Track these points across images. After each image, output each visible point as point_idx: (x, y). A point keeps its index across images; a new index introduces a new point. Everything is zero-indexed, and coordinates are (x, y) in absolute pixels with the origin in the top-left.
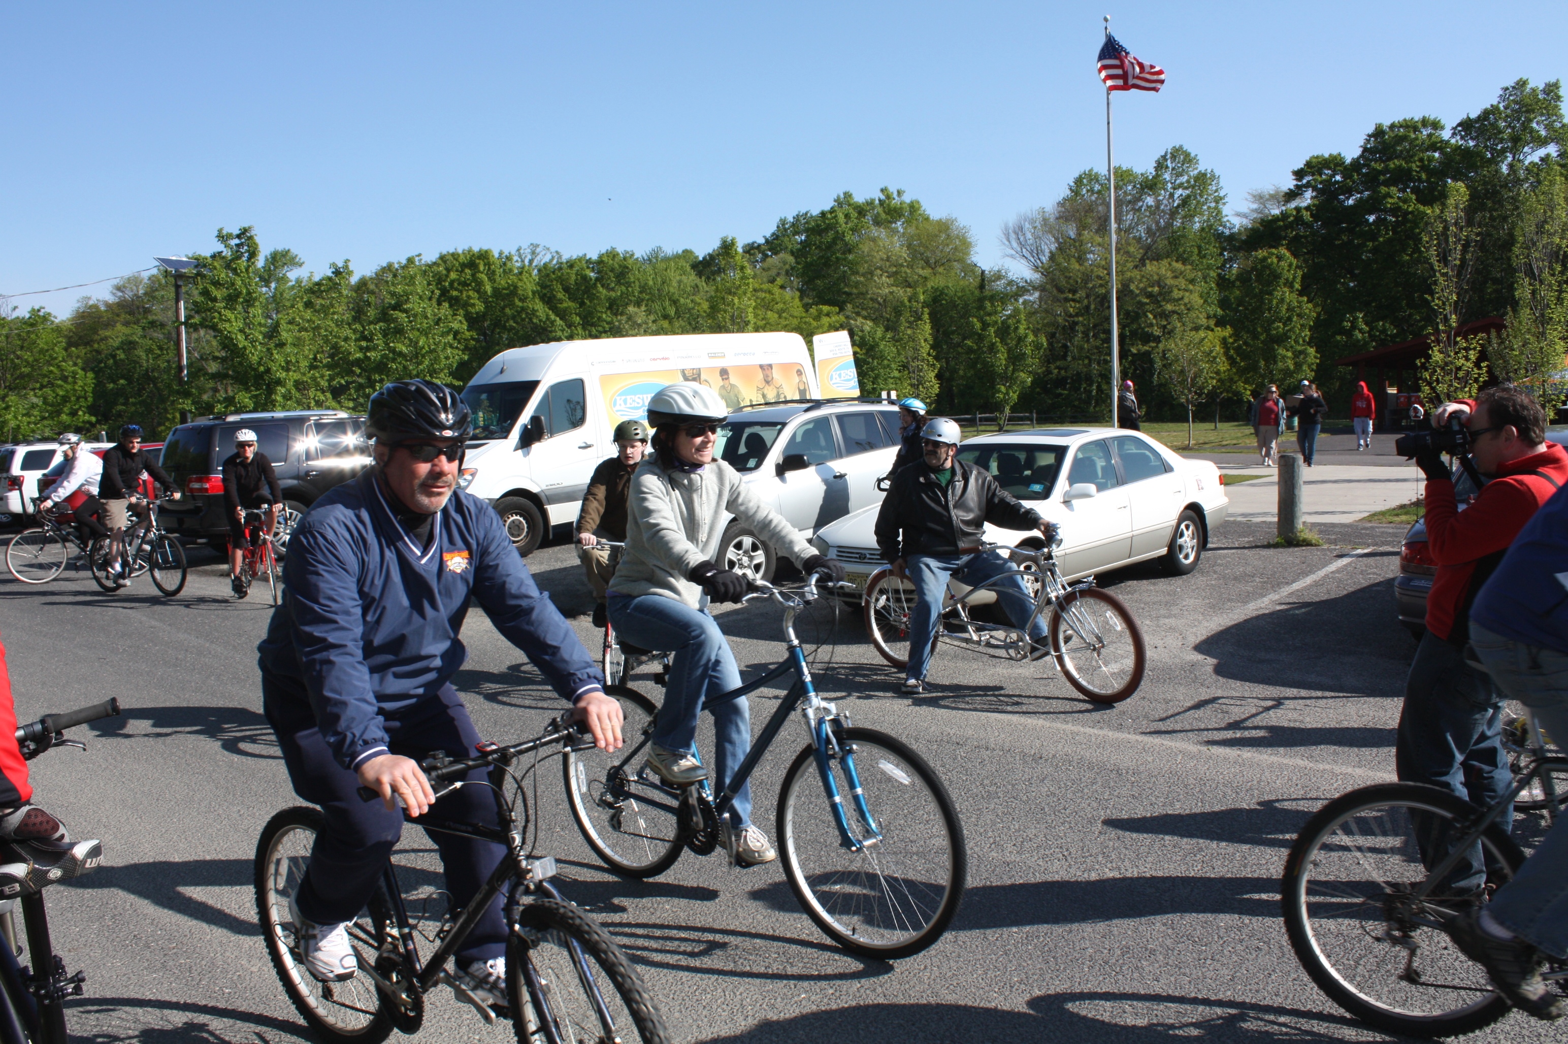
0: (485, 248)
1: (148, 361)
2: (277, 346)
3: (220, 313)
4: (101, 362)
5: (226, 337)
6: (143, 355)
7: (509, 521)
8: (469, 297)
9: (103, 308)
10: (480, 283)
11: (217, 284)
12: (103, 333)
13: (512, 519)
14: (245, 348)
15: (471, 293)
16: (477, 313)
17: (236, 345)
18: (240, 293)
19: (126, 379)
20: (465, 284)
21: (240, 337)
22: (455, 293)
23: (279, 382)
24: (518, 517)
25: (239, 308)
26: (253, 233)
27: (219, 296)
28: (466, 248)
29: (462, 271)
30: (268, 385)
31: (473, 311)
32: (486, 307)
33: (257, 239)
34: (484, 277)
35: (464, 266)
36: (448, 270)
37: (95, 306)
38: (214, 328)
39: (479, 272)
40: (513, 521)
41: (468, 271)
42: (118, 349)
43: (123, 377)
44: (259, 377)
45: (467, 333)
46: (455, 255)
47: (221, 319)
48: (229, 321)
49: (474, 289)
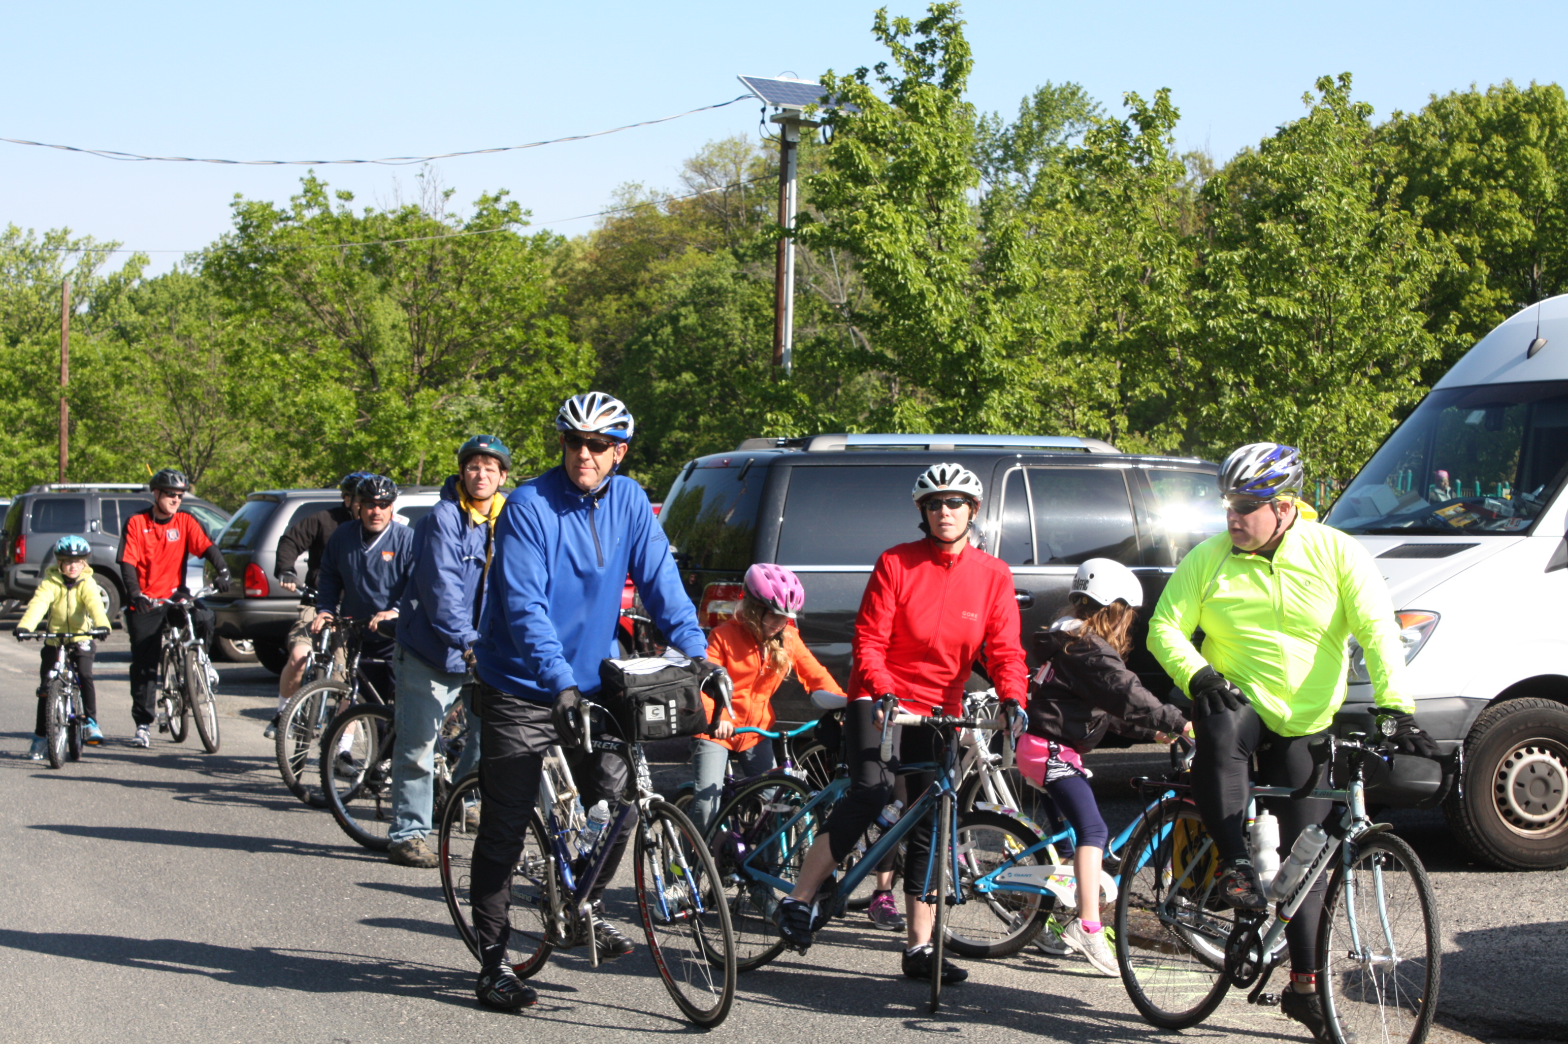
0: (1543, 82)
1: (743, 332)
2: (998, 293)
3: (870, 211)
4: (647, 331)
5: (883, 269)
6: (735, 318)
7: (1519, 765)
8: (1498, 205)
9: (663, 211)
10: (1526, 171)
11: (870, 139)
12: (657, 267)
13: (1527, 759)
14: (922, 295)
15: (1503, 195)
16: (1515, 244)
17: (902, 287)
18: (925, 161)
19: (697, 372)
20: (1489, 172)
21: (915, 269)
22: (1462, 195)
23: (998, 382)
24: (1547, 757)
25: (918, 197)
26: (958, 17)
27: (874, 170)
28: (1498, 83)
29: (1486, 139)
30: (973, 387)
31: (1506, 239)
32: (1540, 230)
33: (967, 33)
34: (1537, 155)
35: (1489, 127)
36: (1450, 138)
37: (647, 207)
38: (854, 246)
39: (1527, 142)
40: (1532, 768)
41: (1498, 140)
42: (684, 304)
43: (689, 367)
44: (955, 363)
45: (1487, 293)
46: (1469, 103)
47: (872, 226)
48: (890, 228)
49: (1510, 186)
